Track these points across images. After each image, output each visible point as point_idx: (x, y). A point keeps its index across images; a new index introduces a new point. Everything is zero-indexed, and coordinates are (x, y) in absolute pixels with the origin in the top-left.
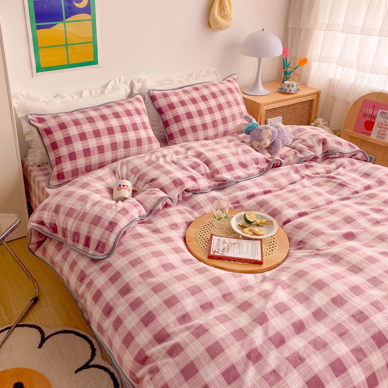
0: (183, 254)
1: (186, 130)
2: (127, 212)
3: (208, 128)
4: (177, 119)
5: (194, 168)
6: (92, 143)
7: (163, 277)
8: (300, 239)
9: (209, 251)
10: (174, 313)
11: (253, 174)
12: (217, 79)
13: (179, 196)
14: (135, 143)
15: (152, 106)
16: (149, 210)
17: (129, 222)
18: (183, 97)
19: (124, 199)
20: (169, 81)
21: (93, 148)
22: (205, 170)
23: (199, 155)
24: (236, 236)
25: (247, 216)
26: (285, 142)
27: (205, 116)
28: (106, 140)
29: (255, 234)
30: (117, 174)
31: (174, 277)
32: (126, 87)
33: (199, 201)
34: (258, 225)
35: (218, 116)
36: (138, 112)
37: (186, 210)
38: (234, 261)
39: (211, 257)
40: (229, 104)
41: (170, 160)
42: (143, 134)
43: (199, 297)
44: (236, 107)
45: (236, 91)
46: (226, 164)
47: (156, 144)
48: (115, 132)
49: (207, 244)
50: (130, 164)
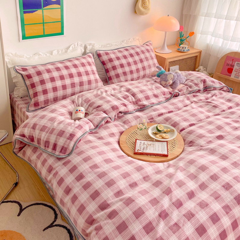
0: (117, 152)
1: (120, 74)
2: (82, 127)
3: (134, 73)
4: (114, 68)
5: (125, 98)
6: (59, 83)
7: (105, 168)
8: (191, 140)
9: (135, 150)
10: (112, 191)
11: (162, 101)
12: (140, 43)
13: (115, 116)
14: (87, 83)
15: (98, 60)
16: (96, 125)
17: (83, 134)
18: (118, 55)
19: (79, 119)
20: (109, 44)
21: (59, 86)
22: (132, 99)
23: (128, 90)
24: (152, 140)
25: (158, 127)
26: (181, 81)
27: (132, 66)
28: (68, 82)
29: (163, 138)
30: (75, 103)
31: (112, 167)
32: (82, 48)
33: (128, 118)
34: (165, 132)
35: (140, 66)
36: (90, 64)
37: (120, 124)
38: (150, 155)
39: (135, 154)
40: (147, 59)
41: (110, 94)
42: (92, 77)
43: (128, 179)
44: (151, 60)
45: (151, 51)
46: (145, 96)
47: (100, 83)
48: (74, 76)
49: (133, 145)
50: (83, 97)
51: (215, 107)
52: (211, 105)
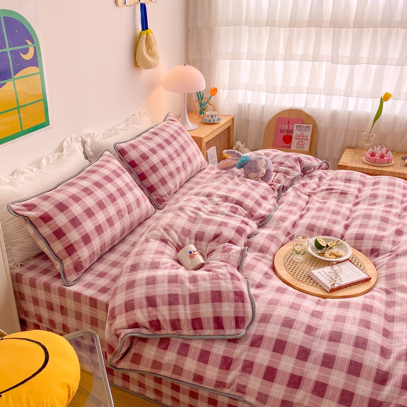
3: (181, 171)
4: (154, 169)
5: (235, 213)
6: (101, 217)
8: (370, 248)
11: (275, 204)
14: (136, 205)
18: (149, 145)
21: (103, 223)
22: (243, 211)
23: (226, 199)
27: (176, 160)
28: (112, 210)
29: (337, 256)
30: (169, 243)
32: (79, 145)
35: (184, 157)
38: (350, 286)
39: (332, 290)
40: (187, 143)
41: (207, 211)
44: (192, 145)
46: (254, 201)
48: (116, 199)
51: (343, 193)
52: (336, 193)
